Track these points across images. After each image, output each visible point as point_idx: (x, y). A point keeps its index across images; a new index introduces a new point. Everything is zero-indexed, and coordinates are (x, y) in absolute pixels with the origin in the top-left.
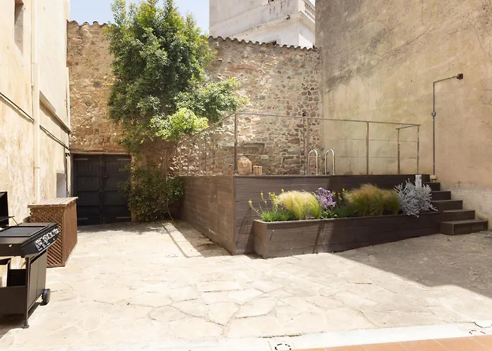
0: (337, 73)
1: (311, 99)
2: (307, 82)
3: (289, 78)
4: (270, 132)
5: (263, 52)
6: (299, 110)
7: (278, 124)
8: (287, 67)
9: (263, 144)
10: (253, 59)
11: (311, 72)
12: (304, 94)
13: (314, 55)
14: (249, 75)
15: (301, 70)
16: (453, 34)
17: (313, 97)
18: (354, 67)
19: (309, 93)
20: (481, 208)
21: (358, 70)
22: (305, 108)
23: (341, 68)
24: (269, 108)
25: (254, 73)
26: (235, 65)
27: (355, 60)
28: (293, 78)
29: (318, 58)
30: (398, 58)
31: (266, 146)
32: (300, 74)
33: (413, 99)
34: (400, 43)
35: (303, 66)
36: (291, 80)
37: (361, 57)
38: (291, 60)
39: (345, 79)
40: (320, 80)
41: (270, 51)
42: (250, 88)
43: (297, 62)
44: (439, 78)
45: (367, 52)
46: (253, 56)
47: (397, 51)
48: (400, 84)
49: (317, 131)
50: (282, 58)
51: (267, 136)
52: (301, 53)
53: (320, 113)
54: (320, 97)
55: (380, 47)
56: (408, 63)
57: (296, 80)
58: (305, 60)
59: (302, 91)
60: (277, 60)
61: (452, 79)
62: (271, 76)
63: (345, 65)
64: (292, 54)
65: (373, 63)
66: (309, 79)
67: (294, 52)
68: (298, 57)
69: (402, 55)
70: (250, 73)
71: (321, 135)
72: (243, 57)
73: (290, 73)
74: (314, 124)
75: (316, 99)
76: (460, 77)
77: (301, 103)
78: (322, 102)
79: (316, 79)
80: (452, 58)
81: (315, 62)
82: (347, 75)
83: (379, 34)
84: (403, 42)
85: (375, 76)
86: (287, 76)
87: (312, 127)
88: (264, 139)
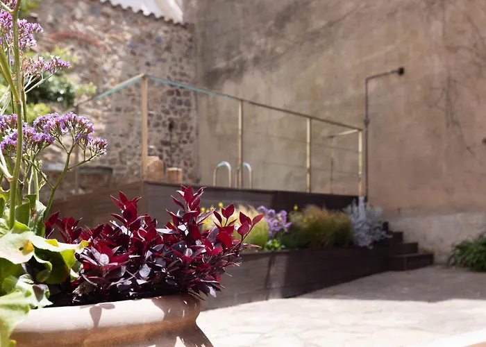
0: (221, 64)
1: (180, 103)
2: (174, 74)
3: (148, 64)
4: (119, 150)
5: (107, 16)
6: (164, 119)
7: (131, 139)
8: (145, 47)
9: (110, 170)
10: (91, 24)
11: (181, 60)
12: (171, 93)
13: (185, 34)
14: (86, 52)
15: (166, 55)
16: (392, 15)
17: (184, 99)
18: (250, 56)
19: (178, 93)
20: (425, 238)
21: (256, 60)
22: (172, 116)
23: (228, 57)
24: (118, 110)
25: (93, 48)
26: (61, 30)
27: (250, 45)
28: (155, 65)
29: (190, 40)
30: (317, 44)
31: (115, 172)
32: (164, 61)
33: (337, 101)
34: (319, 23)
35: (168, 49)
36: (152, 68)
37: (260, 41)
38: (150, 36)
39: (235, 72)
40: (192, 74)
41: (118, 16)
42: (87, 72)
43: (159, 40)
44: (373, 73)
45: (269, 34)
46: (91, 18)
47: (316, 34)
48: (320, 81)
49: (188, 153)
50: (137, 31)
51: (117, 156)
52: (165, 28)
53: (194, 125)
54: (193, 101)
55: (289, 27)
56: (330, 52)
57: (159, 69)
58: (171, 39)
59: (169, 88)
60: (129, 32)
61: (391, 76)
62: (121, 58)
63: (234, 53)
64: (151, 27)
65: (279, 50)
66: (178, 70)
67: (156, 25)
68: (161, 34)
69: (321, 41)
70: (87, 48)
71: (195, 160)
72: (74, 18)
73: (150, 57)
74: (185, 142)
75: (188, 104)
76: (401, 71)
77: (167, 107)
78: (197, 109)
79: (187, 73)
80: (390, 48)
81: (186, 44)
82: (238, 67)
83: (288, 8)
84: (322, 23)
85: (283, 70)
86: (145, 60)
87: (182, 146)
88: (112, 162)
